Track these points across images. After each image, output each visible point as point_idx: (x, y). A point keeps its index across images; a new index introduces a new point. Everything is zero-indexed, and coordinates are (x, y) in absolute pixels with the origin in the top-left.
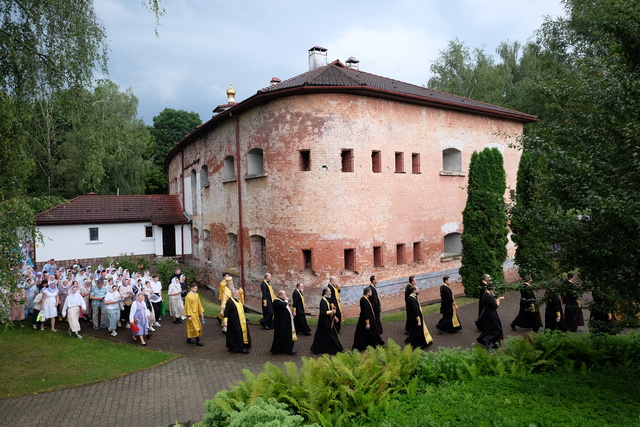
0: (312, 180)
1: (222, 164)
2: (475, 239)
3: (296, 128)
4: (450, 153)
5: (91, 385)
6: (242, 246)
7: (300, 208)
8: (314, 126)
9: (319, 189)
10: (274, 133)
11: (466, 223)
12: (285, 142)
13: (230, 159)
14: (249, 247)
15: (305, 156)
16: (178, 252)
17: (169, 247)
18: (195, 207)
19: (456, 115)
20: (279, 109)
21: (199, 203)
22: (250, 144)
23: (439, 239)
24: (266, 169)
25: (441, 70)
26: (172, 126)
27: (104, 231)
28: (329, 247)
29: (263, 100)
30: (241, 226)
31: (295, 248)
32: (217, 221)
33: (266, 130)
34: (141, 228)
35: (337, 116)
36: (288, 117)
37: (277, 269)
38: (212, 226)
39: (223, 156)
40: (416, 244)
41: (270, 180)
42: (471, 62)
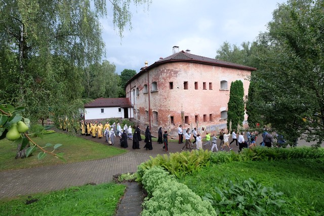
0: (173, 92)
1: (143, 87)
2: (232, 113)
3: (168, 74)
4: (223, 82)
5: (102, 159)
6: (150, 115)
7: (169, 102)
8: (174, 74)
9: (176, 96)
10: (161, 76)
11: (229, 107)
12: (164, 79)
13: (146, 85)
14: (152, 115)
15: (171, 84)
16: (129, 117)
17: (126, 115)
18: (134, 102)
19: (225, 69)
20: (162, 68)
21: (136, 100)
22: (152, 80)
23: (219, 113)
24: (158, 89)
25: (220, 52)
26: (127, 75)
27: (105, 109)
28: (179, 115)
29: (157, 65)
30: (149, 108)
32: (141, 106)
33: (158, 75)
34: (117, 109)
35: (182, 70)
36: (165, 71)
38: (140, 108)
39: (143, 85)
40: (210, 115)
41: (159, 92)
42: (231, 49)
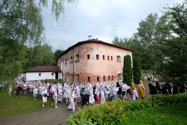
0: (90, 61)
1: (70, 58)
2: (126, 74)
3: (86, 50)
4: (118, 57)
5: (33, 112)
6: (73, 76)
7: (87, 68)
8: (90, 50)
9: (92, 63)
10: (82, 51)
11: (124, 71)
12: (84, 53)
13: (71, 57)
14: (75, 77)
15: (88, 56)
16: (59, 78)
17: (57, 77)
18: (63, 69)
19: (119, 49)
20: (83, 46)
21: (64, 67)
22: (76, 54)
23: (117, 75)
24: (80, 59)
25: (114, 42)
26: (59, 53)
27: (42, 74)
28: (94, 76)
29: (79, 44)
30: (73, 72)
31: (86, 76)
32: (68, 71)
33: (80, 50)
34: (51, 73)
35: (95, 47)
36: (85, 48)
37: (82, 82)
38: (67, 72)
39: (70, 57)
40: (112, 76)
41: (80, 61)
42: (119, 41)
